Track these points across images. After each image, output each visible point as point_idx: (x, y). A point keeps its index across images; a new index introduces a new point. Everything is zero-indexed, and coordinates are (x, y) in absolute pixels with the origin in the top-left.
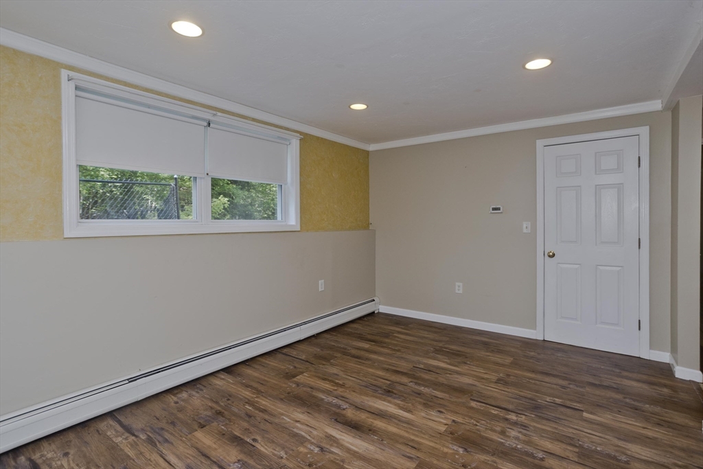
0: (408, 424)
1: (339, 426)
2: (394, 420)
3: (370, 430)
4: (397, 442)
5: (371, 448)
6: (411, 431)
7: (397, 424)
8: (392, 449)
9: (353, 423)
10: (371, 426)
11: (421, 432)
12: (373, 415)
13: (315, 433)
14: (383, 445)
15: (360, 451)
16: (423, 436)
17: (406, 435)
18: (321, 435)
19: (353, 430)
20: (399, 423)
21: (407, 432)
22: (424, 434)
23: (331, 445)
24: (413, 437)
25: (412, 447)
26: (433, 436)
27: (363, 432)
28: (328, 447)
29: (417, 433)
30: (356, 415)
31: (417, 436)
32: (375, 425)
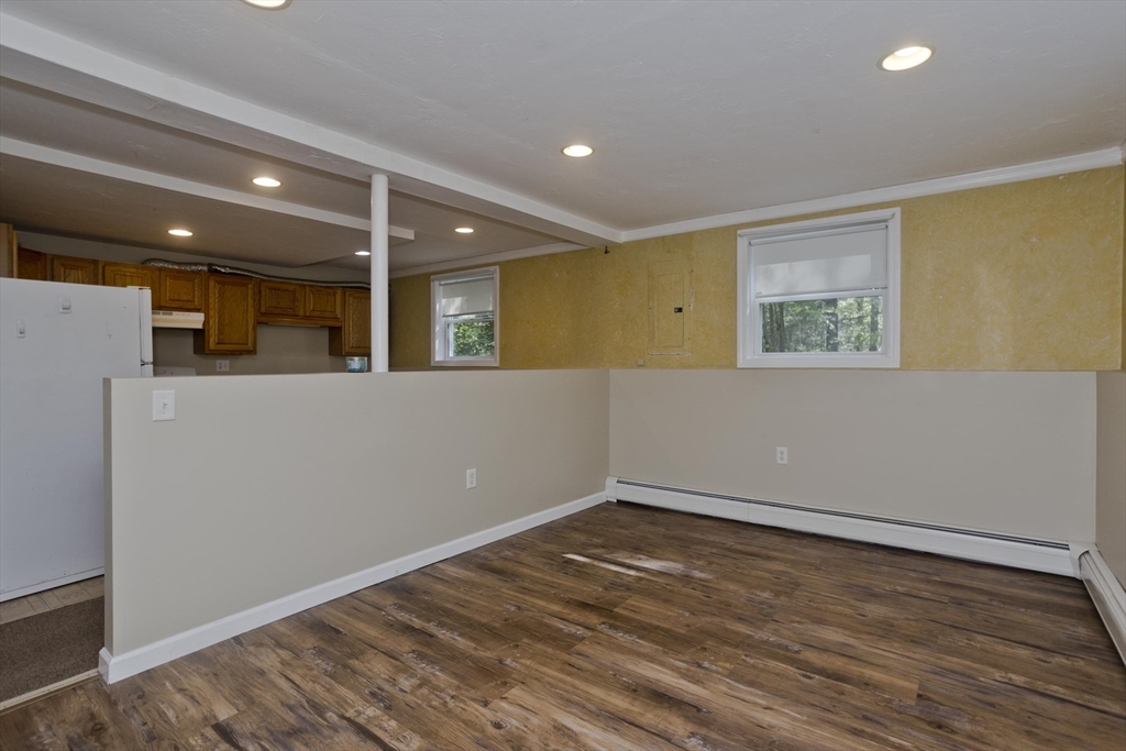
0: (568, 700)
1: (687, 698)
2: (593, 708)
3: (635, 691)
4: (593, 673)
5: (630, 667)
6: (568, 688)
7: (588, 700)
8: (602, 664)
9: (666, 705)
10: (634, 699)
11: (552, 686)
12: (631, 719)
13: (723, 688)
14: (613, 669)
15: (645, 663)
16: (550, 680)
17: (577, 683)
18: (712, 684)
19: (663, 691)
20: (584, 702)
21: (574, 687)
22: (549, 683)
23: (688, 670)
24: (569, 679)
25: (573, 666)
26: (536, 679)
27: (646, 688)
28: (692, 668)
29: (560, 684)
30: (665, 720)
31: (561, 681)
32: (627, 700)
